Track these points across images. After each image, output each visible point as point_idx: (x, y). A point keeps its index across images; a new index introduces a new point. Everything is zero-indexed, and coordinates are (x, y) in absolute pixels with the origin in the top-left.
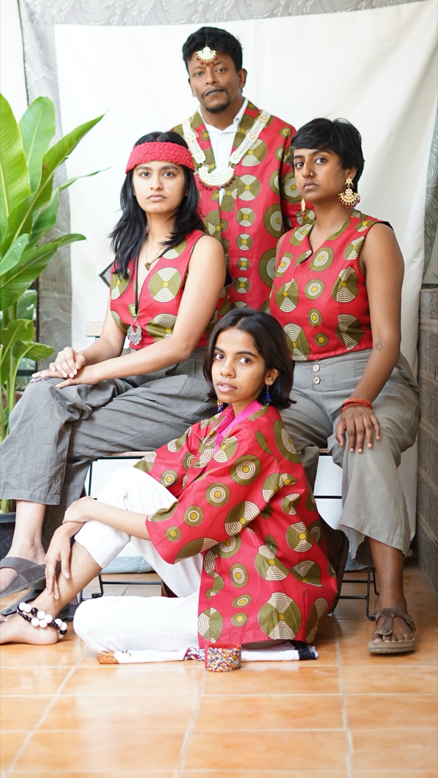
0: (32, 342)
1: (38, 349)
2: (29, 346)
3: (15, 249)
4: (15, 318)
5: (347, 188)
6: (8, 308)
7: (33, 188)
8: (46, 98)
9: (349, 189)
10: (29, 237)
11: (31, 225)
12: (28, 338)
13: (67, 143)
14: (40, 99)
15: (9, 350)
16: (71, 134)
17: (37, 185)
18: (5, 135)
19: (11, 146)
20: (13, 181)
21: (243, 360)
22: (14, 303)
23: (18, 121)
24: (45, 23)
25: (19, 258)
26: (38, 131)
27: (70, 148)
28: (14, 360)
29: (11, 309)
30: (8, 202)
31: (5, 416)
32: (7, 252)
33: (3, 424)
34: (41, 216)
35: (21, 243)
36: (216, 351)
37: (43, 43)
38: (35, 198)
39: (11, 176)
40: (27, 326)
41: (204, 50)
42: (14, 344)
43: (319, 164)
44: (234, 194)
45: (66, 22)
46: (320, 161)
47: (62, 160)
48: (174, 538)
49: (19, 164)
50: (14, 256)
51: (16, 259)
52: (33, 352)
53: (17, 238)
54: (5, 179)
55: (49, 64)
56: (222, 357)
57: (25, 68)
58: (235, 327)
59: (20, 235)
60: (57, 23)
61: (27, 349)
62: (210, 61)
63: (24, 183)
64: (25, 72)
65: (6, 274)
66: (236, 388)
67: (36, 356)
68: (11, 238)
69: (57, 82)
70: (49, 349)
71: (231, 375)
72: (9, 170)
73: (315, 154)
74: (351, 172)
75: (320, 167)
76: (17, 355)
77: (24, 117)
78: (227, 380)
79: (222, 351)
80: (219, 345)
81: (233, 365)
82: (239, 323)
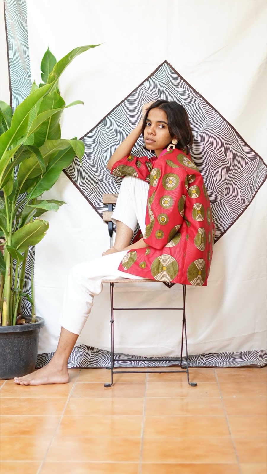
21: (161, 127)
36: (147, 121)
48: (161, 236)
55: (21, 11)
56: (150, 125)
57: (5, 14)
58: (158, 108)
64: (5, 17)
66: (155, 142)
71: (153, 134)
78: (150, 137)
79: (150, 121)
80: (149, 118)
81: (155, 129)
82: (161, 105)
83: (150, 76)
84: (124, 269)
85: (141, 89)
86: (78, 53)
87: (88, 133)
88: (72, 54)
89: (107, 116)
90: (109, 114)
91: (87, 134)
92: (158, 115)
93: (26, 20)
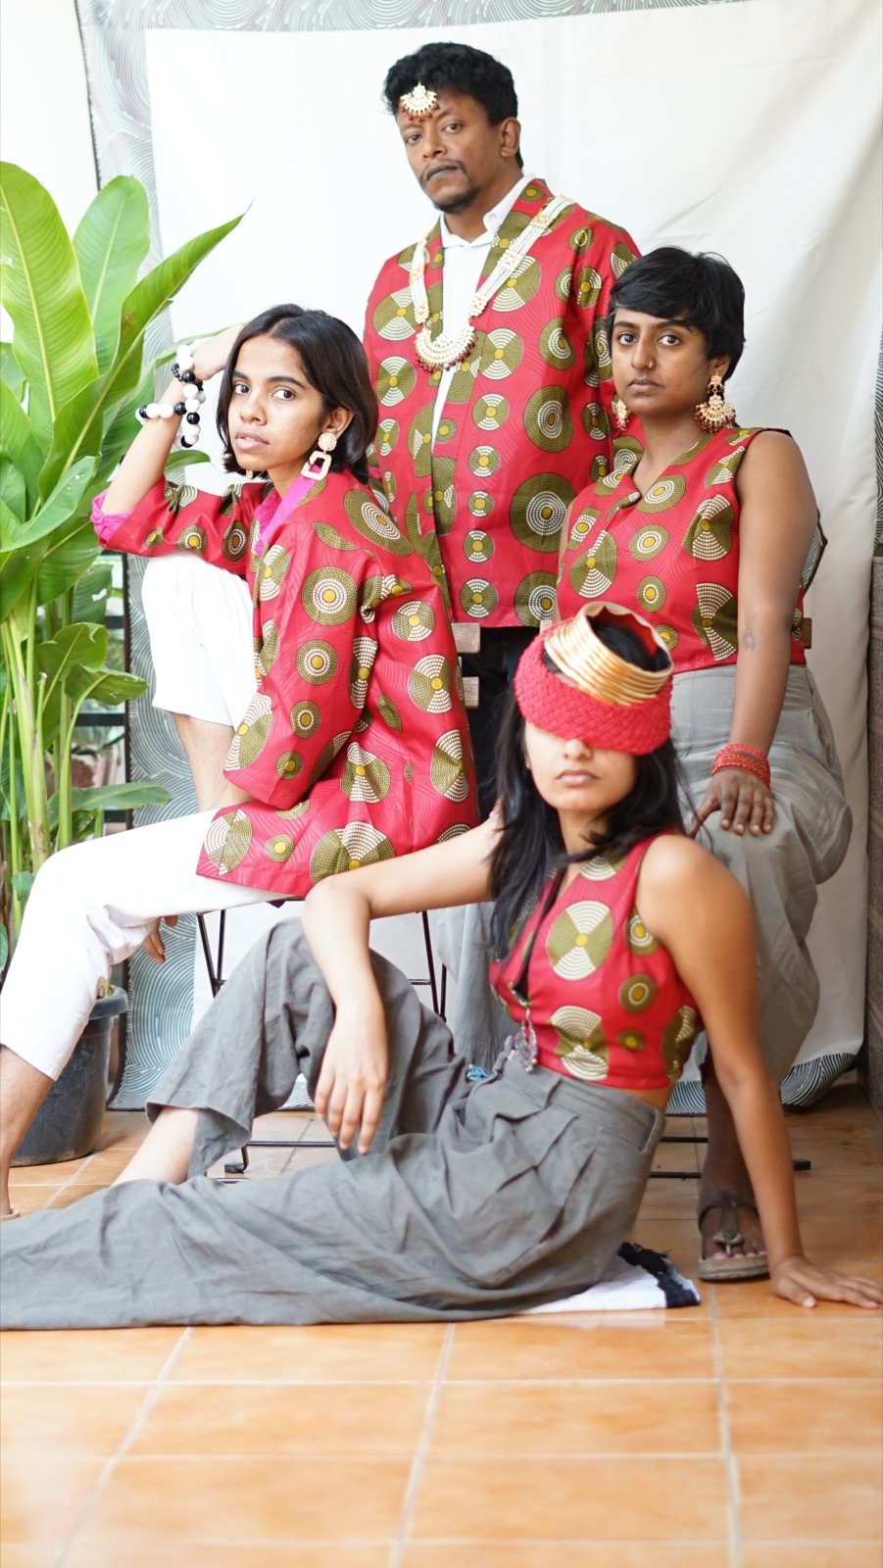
0: (105, 670)
1: (117, 682)
2: (98, 675)
3: (68, 485)
4: (70, 622)
5: (712, 394)
6: (56, 600)
7: (102, 359)
8: (132, 178)
9: (715, 396)
10: (96, 463)
11: (99, 435)
12: (95, 659)
13: (169, 273)
14: (118, 181)
15: (59, 683)
16: (177, 255)
17: (113, 354)
18: (46, 261)
19: (56, 281)
20: (61, 350)
21: (281, 394)
22: (68, 590)
23: (71, 232)
24: (126, 26)
25: (76, 504)
26: (113, 247)
27: (176, 283)
28: (68, 703)
29: (61, 602)
30: (54, 390)
31: (52, 812)
32: (54, 492)
33: (48, 827)
34: (120, 415)
35: (80, 474)
36: (235, 379)
37: (123, 65)
38: (108, 381)
39: (58, 339)
40: (94, 637)
41: (413, 93)
42: (68, 671)
43: (665, 347)
44: (473, 367)
45: (167, 24)
46: (669, 341)
47: (161, 306)
49: (73, 315)
50: (66, 501)
51: (71, 507)
52: (104, 686)
53: (73, 463)
54: (46, 346)
55: (134, 107)
56: (246, 390)
57: (91, 117)
58: (268, 335)
59: (80, 455)
60: (150, 26)
61: (93, 681)
62: (425, 113)
63: (83, 353)
64: (92, 125)
65: (50, 534)
66: (267, 443)
67: (112, 694)
68: (62, 462)
69: (150, 144)
70: (139, 683)
71: (258, 420)
72: (56, 326)
73: (661, 326)
74: (720, 362)
75: (667, 351)
76: (73, 693)
77: (86, 218)
78: (252, 428)
79: (245, 378)
80: (240, 368)
81: (263, 402)
82: (276, 328)
84: (218, 870)
92: (270, 358)
93: (149, 133)
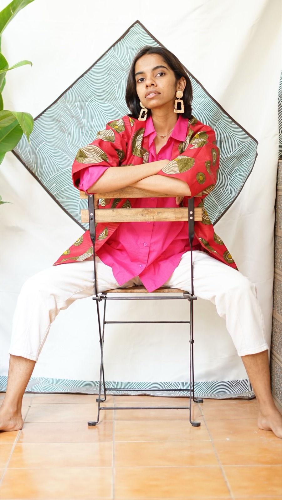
71: (154, 85)
78: (151, 89)
83: (119, 40)
85: (108, 55)
86: (22, 5)
87: (47, 109)
88: (15, 5)
89: (68, 89)
90: (71, 86)
91: (45, 111)
